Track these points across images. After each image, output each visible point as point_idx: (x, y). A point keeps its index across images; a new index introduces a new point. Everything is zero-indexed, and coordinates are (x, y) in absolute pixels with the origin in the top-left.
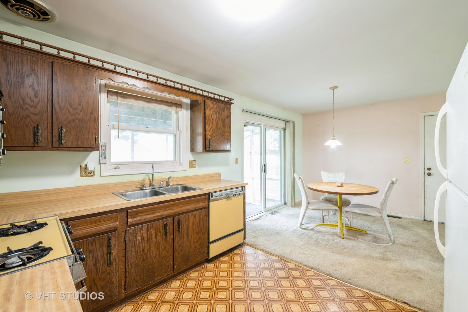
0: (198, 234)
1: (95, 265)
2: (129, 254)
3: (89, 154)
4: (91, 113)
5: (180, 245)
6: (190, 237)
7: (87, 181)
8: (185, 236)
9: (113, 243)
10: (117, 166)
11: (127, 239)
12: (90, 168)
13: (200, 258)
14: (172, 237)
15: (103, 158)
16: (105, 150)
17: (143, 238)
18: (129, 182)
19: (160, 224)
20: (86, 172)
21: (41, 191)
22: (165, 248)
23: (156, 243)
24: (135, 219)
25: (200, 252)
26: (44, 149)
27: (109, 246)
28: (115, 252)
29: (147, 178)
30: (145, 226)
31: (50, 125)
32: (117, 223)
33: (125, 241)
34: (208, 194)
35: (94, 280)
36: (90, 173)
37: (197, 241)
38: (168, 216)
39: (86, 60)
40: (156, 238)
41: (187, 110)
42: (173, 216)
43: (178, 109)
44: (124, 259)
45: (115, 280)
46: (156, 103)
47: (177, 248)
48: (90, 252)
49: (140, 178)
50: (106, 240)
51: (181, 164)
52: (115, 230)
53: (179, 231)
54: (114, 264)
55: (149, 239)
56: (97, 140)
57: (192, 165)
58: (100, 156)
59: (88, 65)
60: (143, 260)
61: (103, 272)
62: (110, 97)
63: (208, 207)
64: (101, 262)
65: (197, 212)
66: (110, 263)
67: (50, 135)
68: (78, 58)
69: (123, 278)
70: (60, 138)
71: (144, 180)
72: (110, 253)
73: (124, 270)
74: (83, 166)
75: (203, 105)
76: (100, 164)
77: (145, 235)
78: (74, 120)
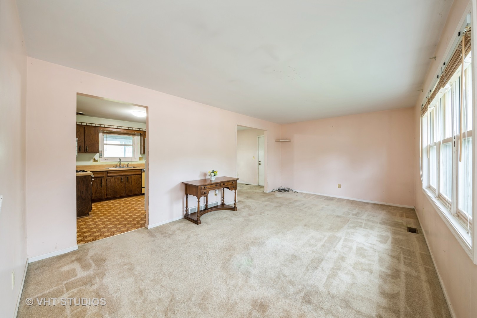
0: (136, 183)
1: (97, 186)
2: (108, 185)
3: (95, 155)
4: (96, 141)
5: (128, 186)
6: (132, 184)
7: (95, 163)
8: (130, 183)
9: (102, 180)
10: (106, 159)
11: (107, 180)
12: (96, 159)
13: (137, 192)
14: (125, 182)
15: (101, 155)
16: (102, 153)
17: (113, 181)
18: (111, 165)
19: (120, 177)
20: (95, 160)
21: (80, 166)
22: (121, 186)
23: (118, 183)
24: (110, 175)
25: (138, 190)
26: (82, 153)
27: (101, 181)
28: (103, 184)
29: (119, 163)
30: (114, 177)
31: (84, 146)
32: (104, 175)
33: (107, 181)
34: (141, 169)
35: (96, 190)
36: (96, 161)
37: (136, 186)
38: (123, 175)
39: (95, 125)
40: (118, 182)
41: (138, 136)
42: (125, 175)
43: (133, 136)
44: (106, 186)
45: (103, 192)
46: (123, 134)
47: (127, 187)
48: (95, 182)
49: (116, 163)
50: (100, 179)
51: (135, 159)
52: (103, 177)
53: (127, 181)
54: (103, 187)
55: (115, 182)
56: (98, 150)
57: (140, 159)
58: (100, 155)
59: (96, 127)
60: (113, 188)
61: (99, 189)
62: (104, 134)
63: (141, 174)
64: (99, 186)
65: (136, 175)
66: (101, 187)
67: (84, 149)
68: (92, 125)
69: (106, 192)
70: (87, 149)
71: (117, 164)
72: (102, 184)
73: (106, 189)
74: (94, 158)
75: (143, 134)
76: (100, 158)
77: (114, 180)
78: (91, 144)
